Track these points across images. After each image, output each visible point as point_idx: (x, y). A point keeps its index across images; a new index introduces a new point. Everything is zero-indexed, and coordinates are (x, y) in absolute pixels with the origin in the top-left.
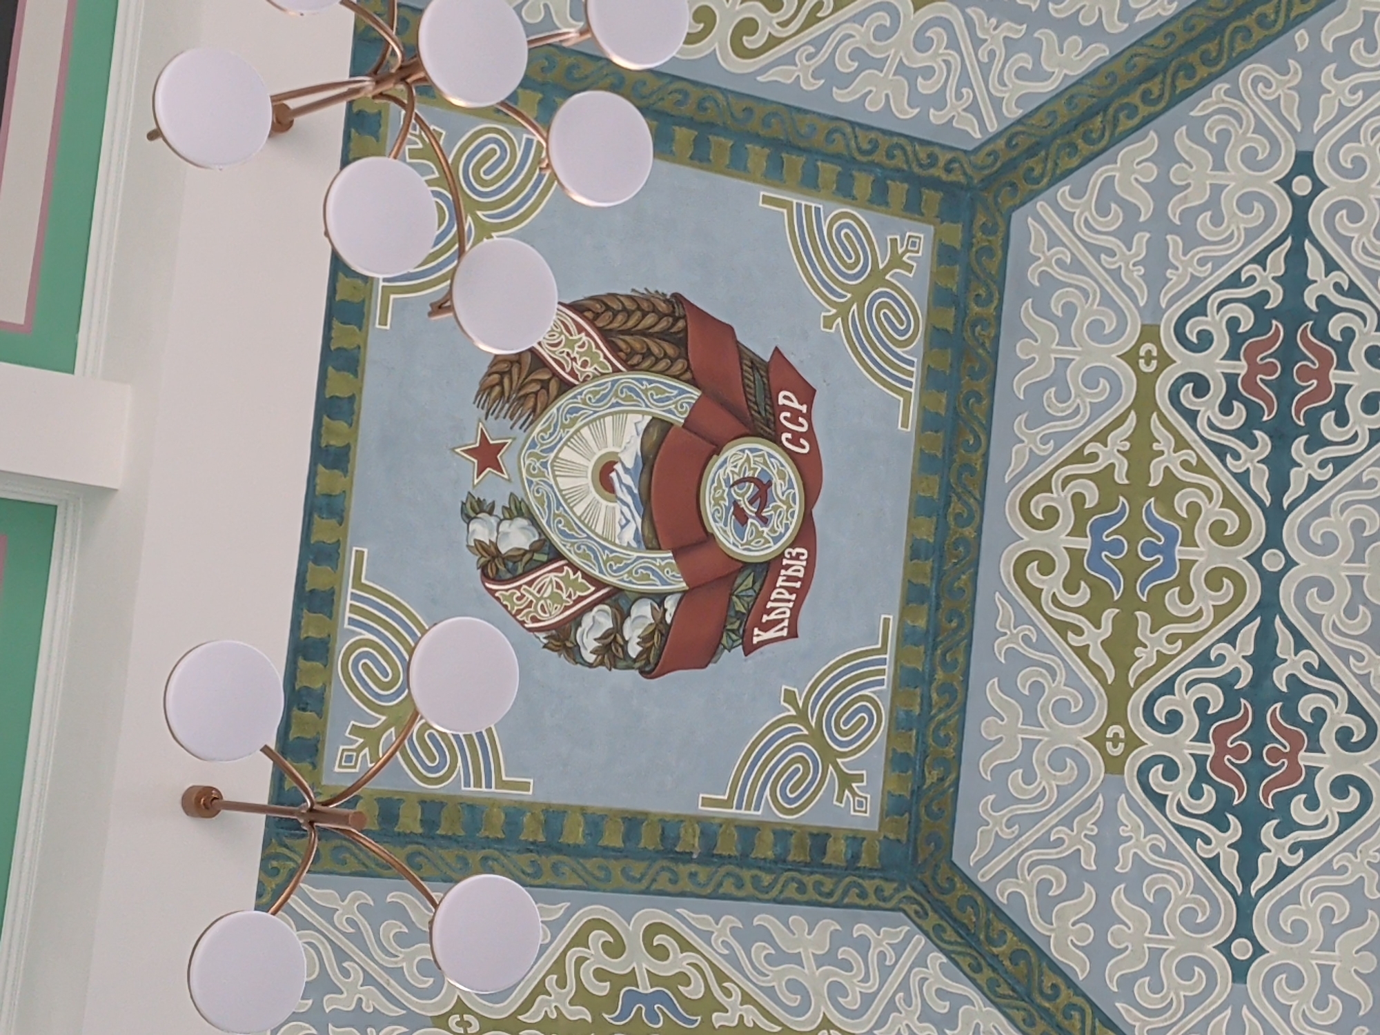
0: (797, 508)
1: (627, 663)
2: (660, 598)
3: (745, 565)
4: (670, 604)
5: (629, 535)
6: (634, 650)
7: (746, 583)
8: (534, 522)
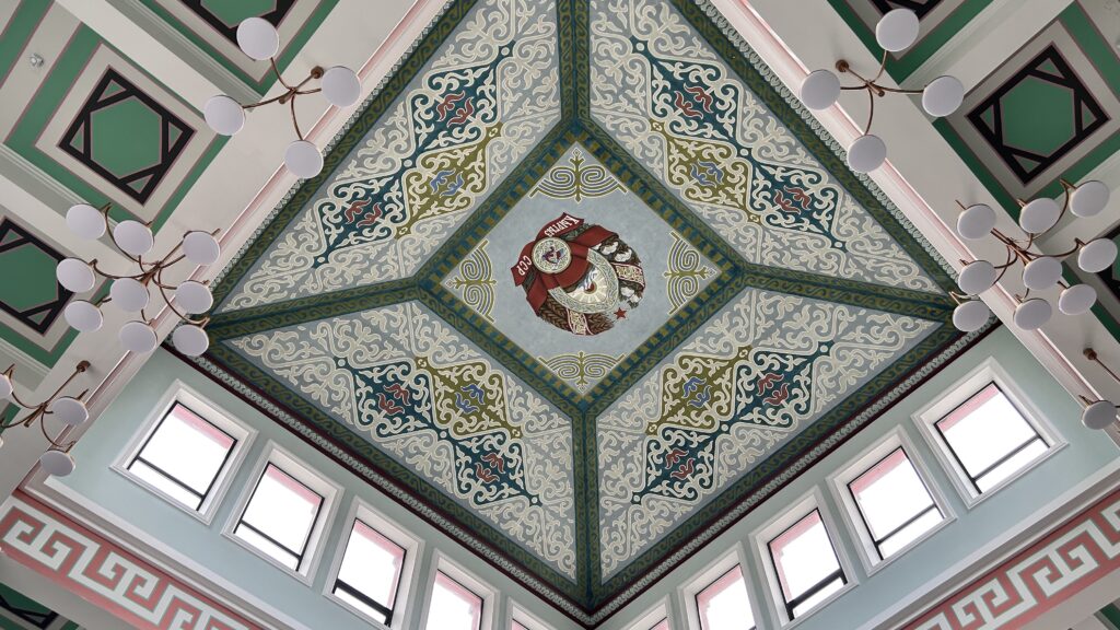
0: (539, 244)
1: (620, 242)
2: (599, 251)
3: (567, 242)
4: (597, 248)
5: (596, 271)
6: (616, 244)
7: (570, 237)
8: (620, 292)
